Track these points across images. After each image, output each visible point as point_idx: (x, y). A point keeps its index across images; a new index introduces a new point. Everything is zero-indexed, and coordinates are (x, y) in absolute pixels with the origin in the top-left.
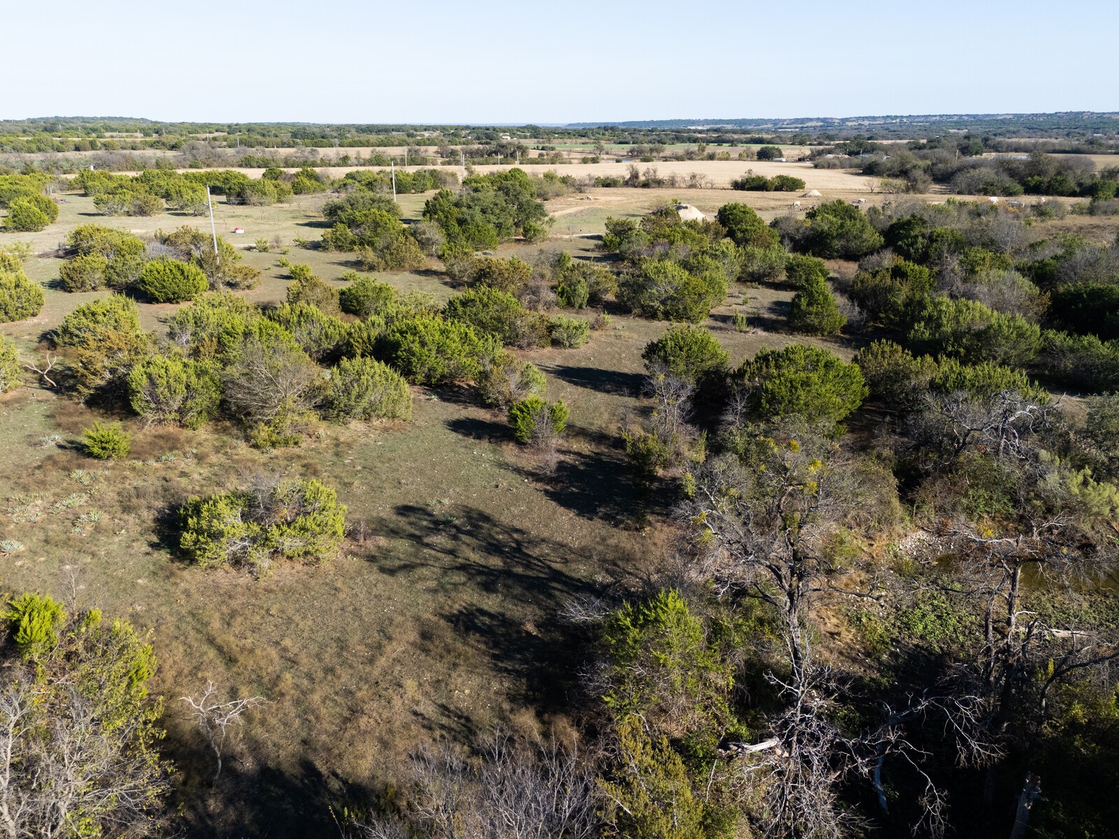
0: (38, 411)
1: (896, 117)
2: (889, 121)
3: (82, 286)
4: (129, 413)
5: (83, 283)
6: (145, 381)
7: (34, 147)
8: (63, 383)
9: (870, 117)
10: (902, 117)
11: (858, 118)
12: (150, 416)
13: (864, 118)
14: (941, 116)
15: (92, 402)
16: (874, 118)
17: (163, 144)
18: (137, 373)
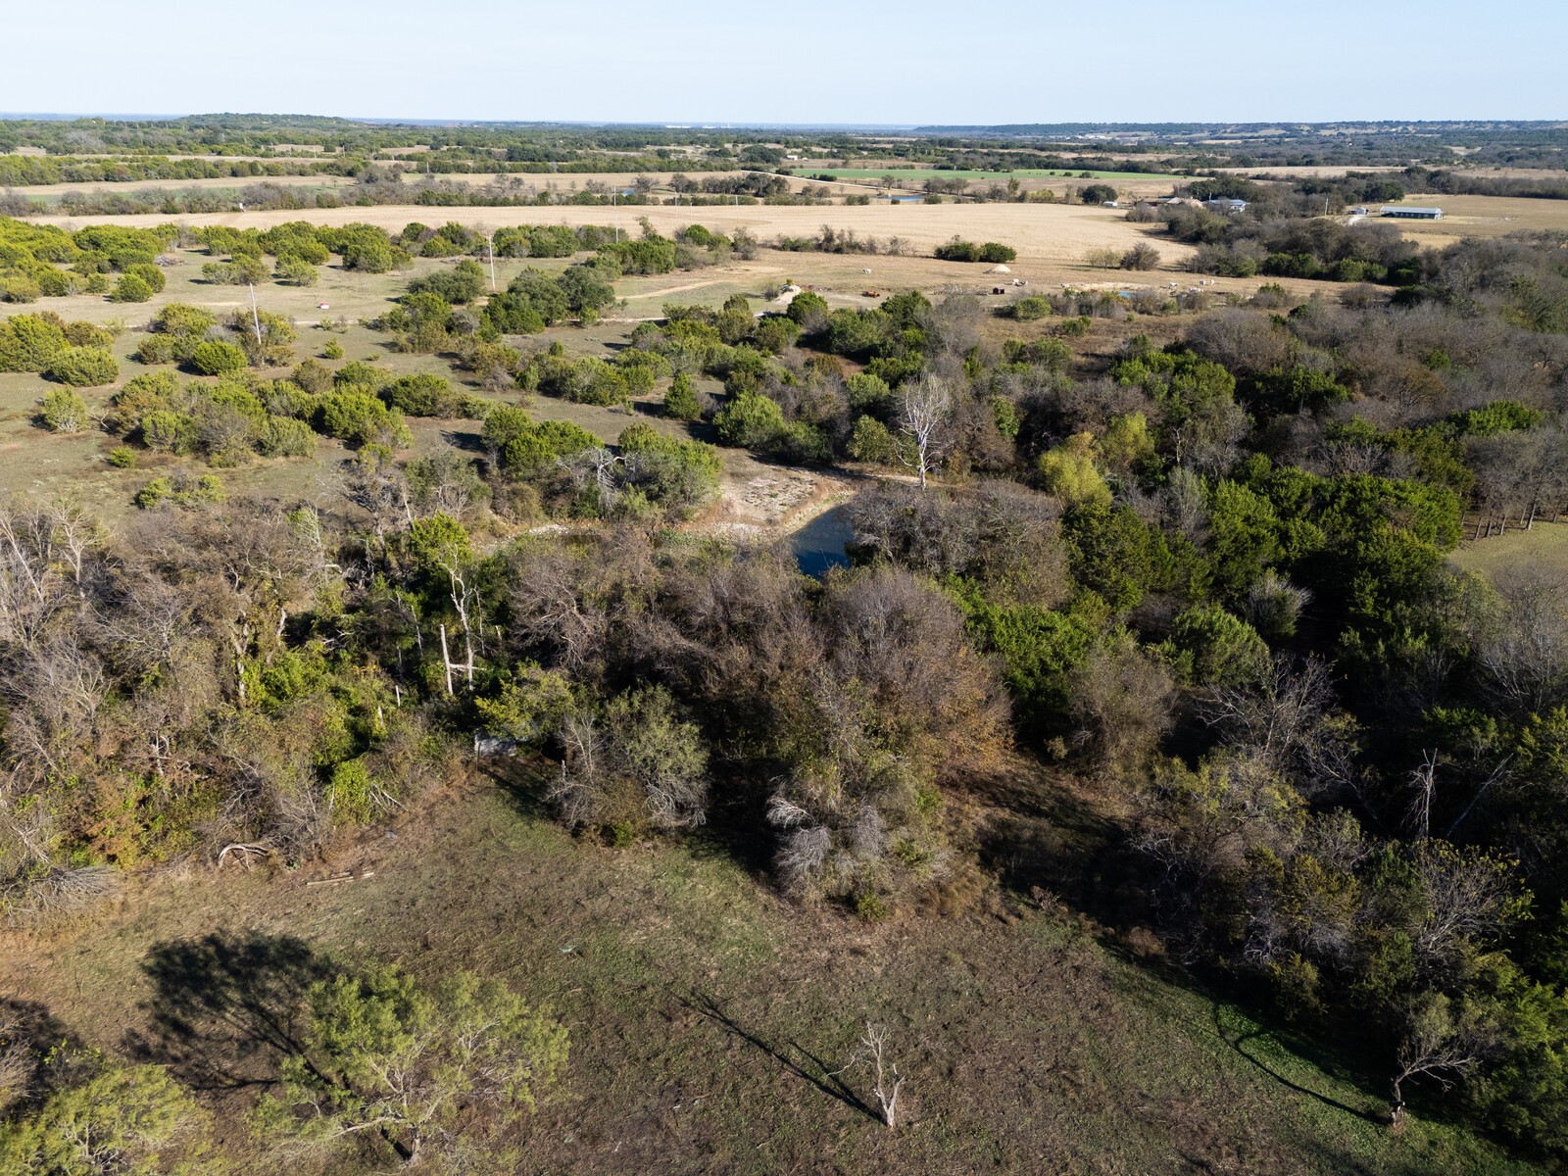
0: (95, 443)
1: (1398, 123)
2: (1387, 128)
3: (154, 360)
4: (145, 446)
5: (155, 359)
6: (151, 425)
7: (183, 171)
8: (112, 427)
9: (1359, 123)
10: (1408, 123)
11: (1340, 125)
12: (156, 447)
13: (1348, 125)
14: (1467, 123)
15: (126, 440)
16: (1364, 125)
17: (338, 168)
18: (147, 421)
